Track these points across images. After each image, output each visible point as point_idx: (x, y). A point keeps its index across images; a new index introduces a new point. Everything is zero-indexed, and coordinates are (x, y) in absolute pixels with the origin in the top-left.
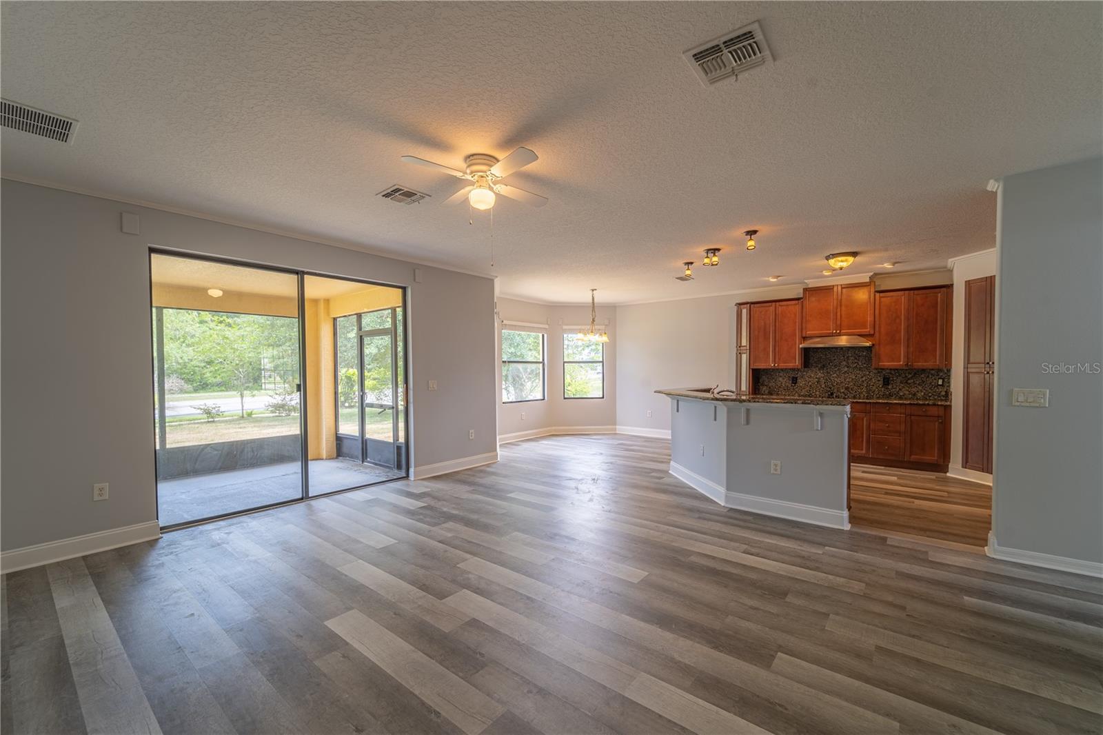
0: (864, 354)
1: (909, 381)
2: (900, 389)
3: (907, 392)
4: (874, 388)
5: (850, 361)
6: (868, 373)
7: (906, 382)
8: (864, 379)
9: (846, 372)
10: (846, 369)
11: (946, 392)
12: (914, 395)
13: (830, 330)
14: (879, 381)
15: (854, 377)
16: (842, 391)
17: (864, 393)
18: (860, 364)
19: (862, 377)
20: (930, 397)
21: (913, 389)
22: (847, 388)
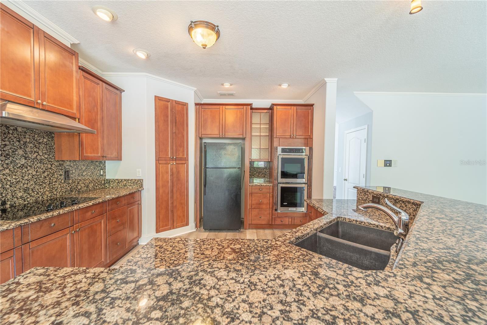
0: (45, 140)
1: (84, 174)
2: (78, 183)
3: (83, 185)
4: (57, 183)
5: (28, 149)
6: (49, 166)
7: (82, 175)
8: (46, 174)
9: (23, 165)
10: (23, 161)
11: (104, 180)
12: (88, 187)
13: (30, 97)
14: (61, 175)
15: (34, 173)
16: (20, 195)
17: (47, 193)
18: (41, 154)
19: (44, 172)
20: (97, 186)
21: (87, 181)
22: (25, 190)
